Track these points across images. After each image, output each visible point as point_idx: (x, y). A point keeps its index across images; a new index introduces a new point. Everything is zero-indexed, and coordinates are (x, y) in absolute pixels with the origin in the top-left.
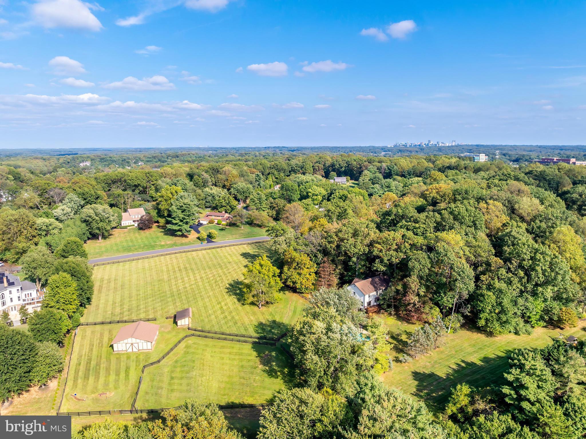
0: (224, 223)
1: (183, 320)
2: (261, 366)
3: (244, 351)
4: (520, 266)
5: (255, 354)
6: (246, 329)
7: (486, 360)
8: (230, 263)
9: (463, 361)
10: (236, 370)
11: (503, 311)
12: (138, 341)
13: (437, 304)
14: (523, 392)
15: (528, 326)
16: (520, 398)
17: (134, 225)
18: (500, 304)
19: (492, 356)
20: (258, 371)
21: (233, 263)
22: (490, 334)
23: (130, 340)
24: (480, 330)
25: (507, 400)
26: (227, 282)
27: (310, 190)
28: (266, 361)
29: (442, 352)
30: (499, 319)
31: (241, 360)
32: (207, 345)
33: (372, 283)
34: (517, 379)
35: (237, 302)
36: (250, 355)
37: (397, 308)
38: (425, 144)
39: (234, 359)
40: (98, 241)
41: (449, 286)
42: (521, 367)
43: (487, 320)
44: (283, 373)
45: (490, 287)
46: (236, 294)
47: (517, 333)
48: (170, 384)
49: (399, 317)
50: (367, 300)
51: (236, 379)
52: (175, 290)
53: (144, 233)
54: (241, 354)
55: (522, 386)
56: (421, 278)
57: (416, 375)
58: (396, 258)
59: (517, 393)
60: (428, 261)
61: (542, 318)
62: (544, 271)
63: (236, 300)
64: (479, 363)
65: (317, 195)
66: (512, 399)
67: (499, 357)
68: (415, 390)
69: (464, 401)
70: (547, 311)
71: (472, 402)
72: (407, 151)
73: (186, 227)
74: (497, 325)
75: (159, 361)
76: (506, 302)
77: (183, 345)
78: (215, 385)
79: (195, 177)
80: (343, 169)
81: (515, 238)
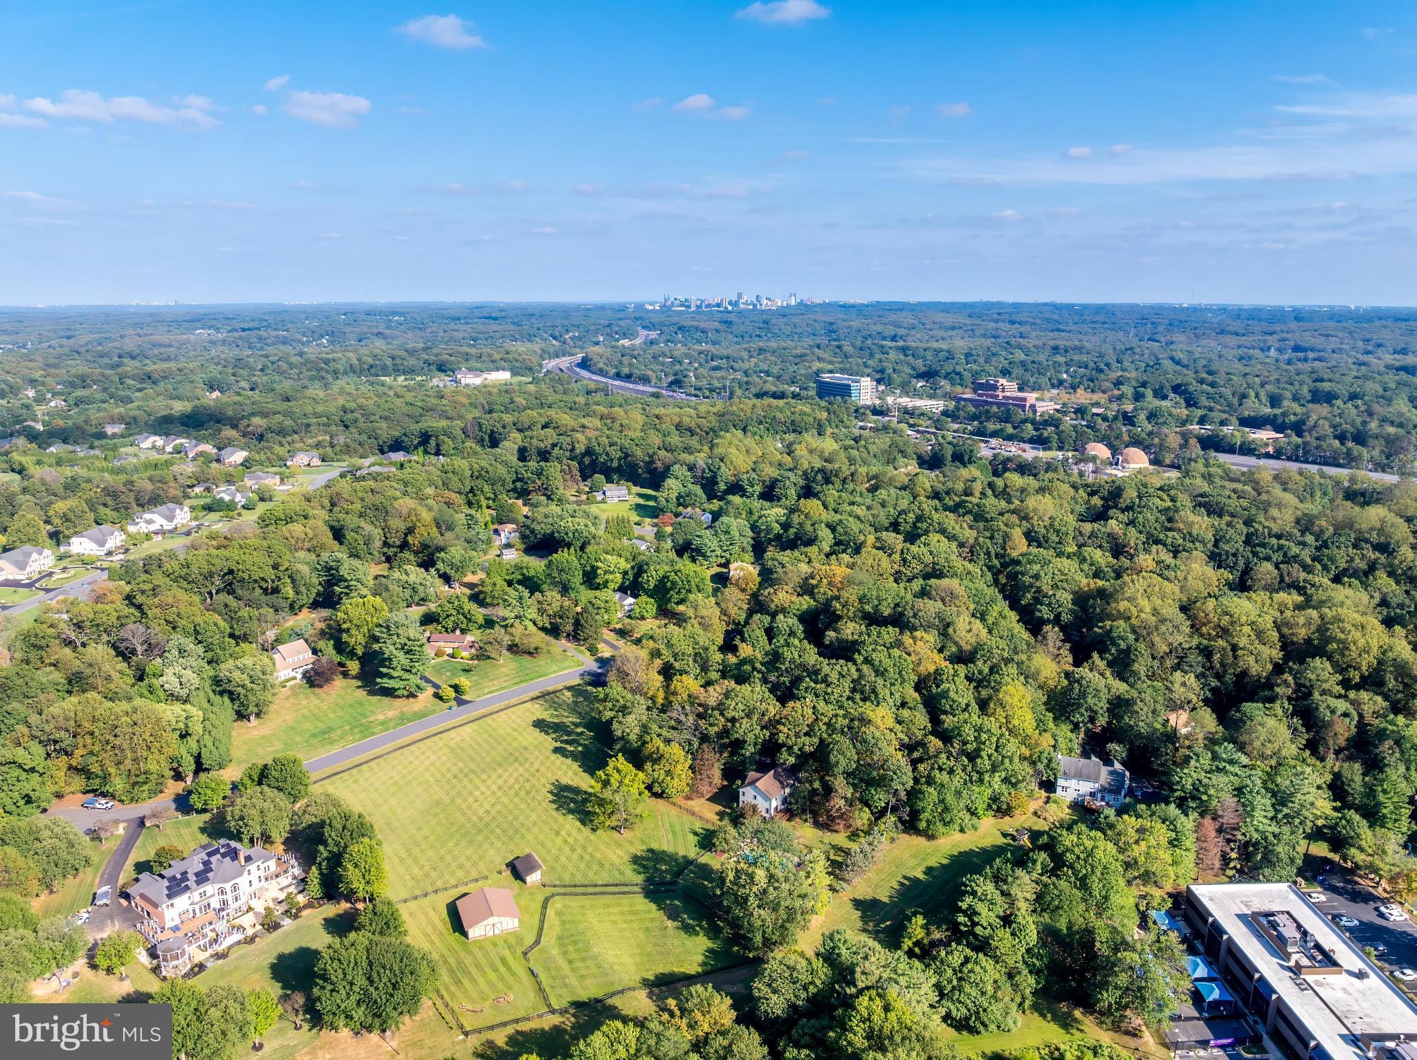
0: (465, 654)
1: (534, 875)
2: (669, 923)
3: (638, 908)
4: (962, 752)
5: (653, 906)
6: (622, 874)
7: (929, 871)
8: (526, 748)
9: (905, 877)
10: (641, 935)
11: (946, 809)
12: (502, 919)
13: (867, 804)
14: (976, 919)
15: (975, 820)
16: (975, 924)
17: (295, 678)
18: (942, 801)
19: (935, 865)
20: (671, 932)
21: (531, 748)
22: (931, 837)
23: (491, 920)
24: (918, 832)
25: (962, 928)
26: (544, 791)
27: (599, 564)
28: (673, 915)
29: (881, 871)
30: (942, 820)
31: (641, 921)
32: (583, 907)
33: (776, 777)
34: (970, 906)
35: (582, 827)
36: (649, 912)
37: (815, 815)
38: (730, 303)
39: (631, 921)
40: (250, 725)
41: (881, 782)
42: (974, 893)
43: (928, 822)
44: (702, 928)
45: (930, 781)
46: (571, 811)
47: (962, 831)
48: (573, 970)
49: (817, 824)
50: (774, 804)
51: (649, 948)
52: (475, 819)
53: (328, 694)
54: (637, 912)
55: (976, 913)
56: (848, 775)
57: (858, 904)
58: (809, 744)
59: (971, 920)
60: (854, 751)
61: (989, 806)
62: (990, 756)
63: (578, 823)
64: (921, 876)
65: (612, 573)
66: (966, 925)
67: (942, 866)
68: (860, 924)
69: (919, 933)
70: (995, 799)
71: (928, 934)
72: (697, 328)
73: (415, 680)
74: (939, 825)
75: (537, 942)
76: (950, 799)
77: (550, 912)
78: (628, 960)
79: (350, 536)
80: (615, 464)
81: (954, 701)
